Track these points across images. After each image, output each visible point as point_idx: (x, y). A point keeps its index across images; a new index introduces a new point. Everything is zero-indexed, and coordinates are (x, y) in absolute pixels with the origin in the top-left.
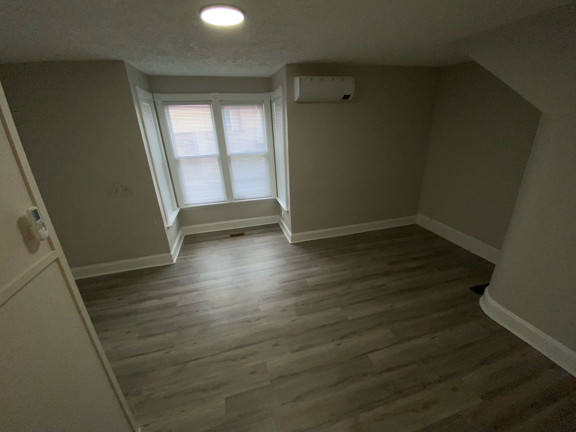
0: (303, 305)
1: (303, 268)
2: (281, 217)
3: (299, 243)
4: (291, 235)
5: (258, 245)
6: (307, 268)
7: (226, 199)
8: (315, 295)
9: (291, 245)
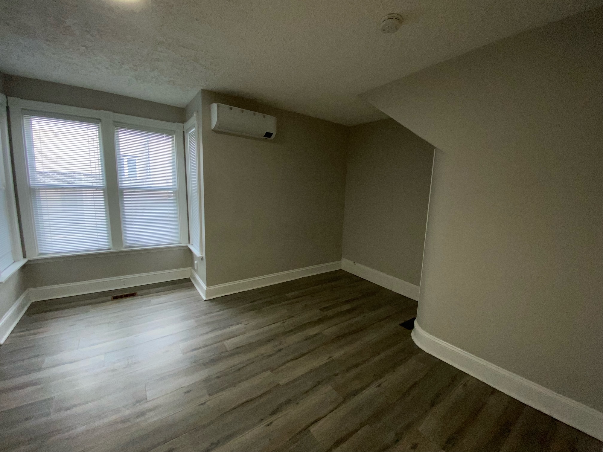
0: (218, 377)
1: (220, 328)
2: (194, 269)
3: (217, 298)
4: (205, 289)
5: (156, 306)
6: (225, 327)
7: (111, 246)
8: (236, 360)
9: (206, 302)
